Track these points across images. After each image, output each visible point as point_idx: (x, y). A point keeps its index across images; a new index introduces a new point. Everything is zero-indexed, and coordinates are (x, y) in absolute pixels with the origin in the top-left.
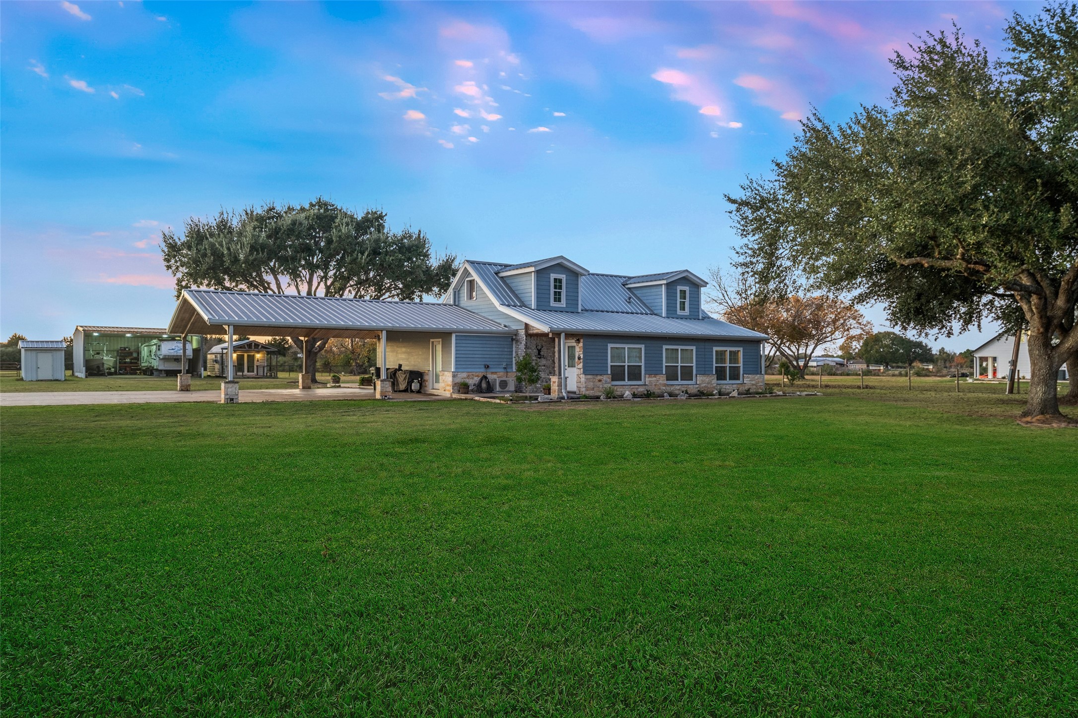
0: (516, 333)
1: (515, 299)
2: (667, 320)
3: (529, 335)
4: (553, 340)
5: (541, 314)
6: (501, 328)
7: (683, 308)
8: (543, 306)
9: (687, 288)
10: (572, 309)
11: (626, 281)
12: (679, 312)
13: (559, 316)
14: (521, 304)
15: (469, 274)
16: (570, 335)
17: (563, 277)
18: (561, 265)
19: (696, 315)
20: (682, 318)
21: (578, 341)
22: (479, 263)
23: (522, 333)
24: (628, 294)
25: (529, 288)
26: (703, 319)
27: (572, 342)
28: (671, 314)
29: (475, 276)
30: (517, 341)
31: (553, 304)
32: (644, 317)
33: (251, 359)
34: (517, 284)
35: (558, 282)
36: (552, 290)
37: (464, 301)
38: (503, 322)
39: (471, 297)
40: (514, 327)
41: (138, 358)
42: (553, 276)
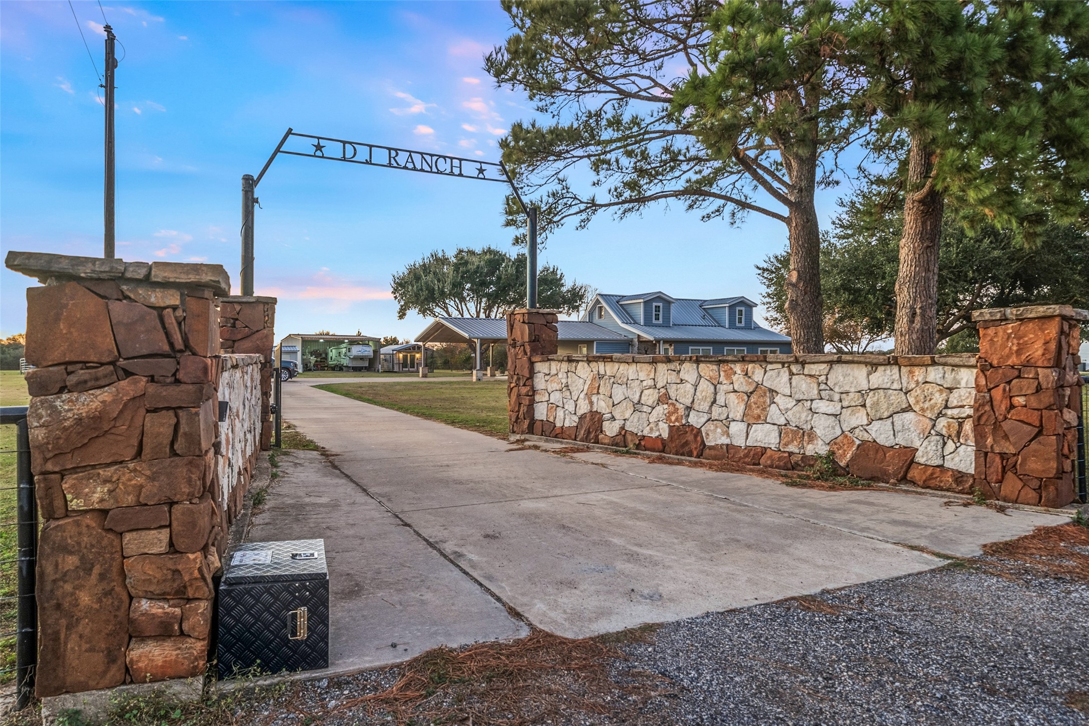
0: (632, 340)
1: (630, 318)
2: (729, 331)
3: (640, 342)
4: (655, 345)
5: (647, 328)
6: (622, 338)
7: (740, 322)
8: (648, 323)
9: (743, 309)
10: (666, 325)
11: (702, 303)
12: (738, 325)
13: (659, 330)
14: (635, 323)
15: (600, 303)
16: (666, 341)
17: (661, 304)
18: (660, 297)
19: (750, 326)
20: (739, 328)
21: (671, 345)
22: (606, 295)
23: (636, 340)
24: (703, 313)
25: (640, 312)
26: (755, 328)
27: (667, 346)
28: (732, 326)
29: (604, 304)
30: (633, 345)
31: (654, 321)
32: (713, 328)
33: (413, 358)
34: (631, 309)
35: (657, 307)
36: (654, 313)
37: (596, 318)
38: (623, 333)
39: (600, 316)
40: (630, 337)
41: (326, 358)
42: (654, 304)
